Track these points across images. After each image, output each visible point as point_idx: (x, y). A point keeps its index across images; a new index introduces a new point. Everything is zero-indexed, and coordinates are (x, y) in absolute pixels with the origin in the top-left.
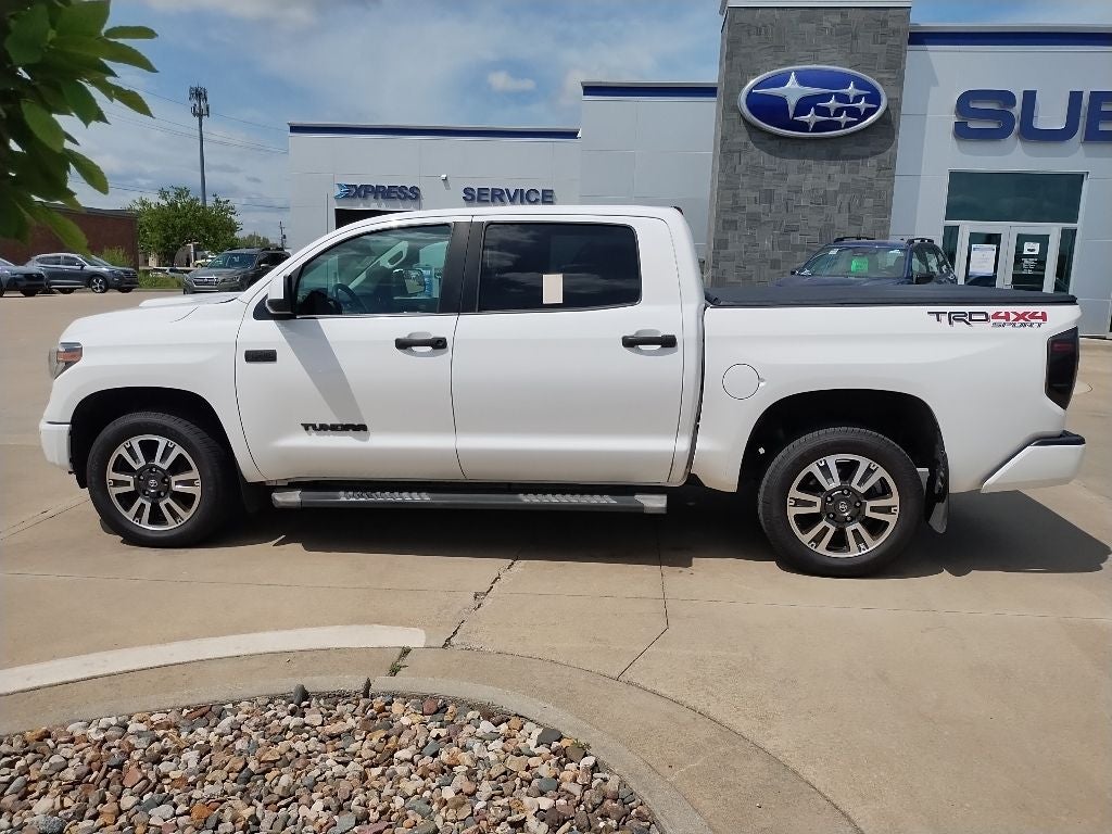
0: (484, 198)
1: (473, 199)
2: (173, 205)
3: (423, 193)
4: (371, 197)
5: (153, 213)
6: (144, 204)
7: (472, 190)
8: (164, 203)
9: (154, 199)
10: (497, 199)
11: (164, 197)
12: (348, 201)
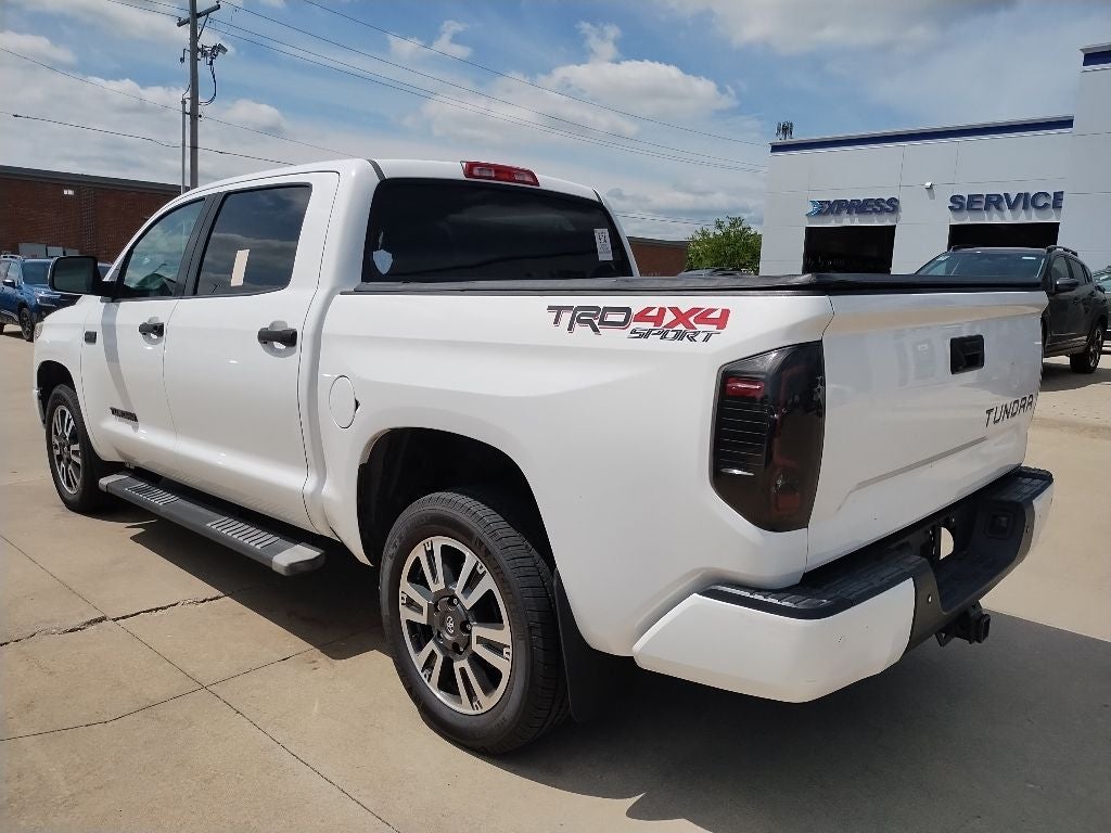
0: (976, 207)
1: (961, 207)
2: (727, 235)
3: (902, 205)
4: (845, 212)
5: (709, 242)
6: (704, 234)
7: (961, 197)
8: (719, 232)
9: (713, 231)
10: (993, 208)
11: (720, 227)
12: (820, 218)
